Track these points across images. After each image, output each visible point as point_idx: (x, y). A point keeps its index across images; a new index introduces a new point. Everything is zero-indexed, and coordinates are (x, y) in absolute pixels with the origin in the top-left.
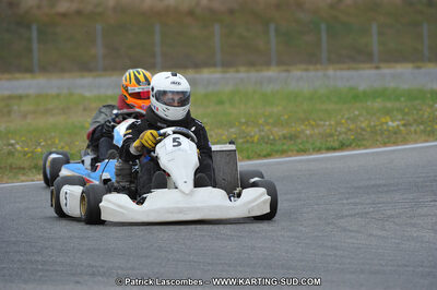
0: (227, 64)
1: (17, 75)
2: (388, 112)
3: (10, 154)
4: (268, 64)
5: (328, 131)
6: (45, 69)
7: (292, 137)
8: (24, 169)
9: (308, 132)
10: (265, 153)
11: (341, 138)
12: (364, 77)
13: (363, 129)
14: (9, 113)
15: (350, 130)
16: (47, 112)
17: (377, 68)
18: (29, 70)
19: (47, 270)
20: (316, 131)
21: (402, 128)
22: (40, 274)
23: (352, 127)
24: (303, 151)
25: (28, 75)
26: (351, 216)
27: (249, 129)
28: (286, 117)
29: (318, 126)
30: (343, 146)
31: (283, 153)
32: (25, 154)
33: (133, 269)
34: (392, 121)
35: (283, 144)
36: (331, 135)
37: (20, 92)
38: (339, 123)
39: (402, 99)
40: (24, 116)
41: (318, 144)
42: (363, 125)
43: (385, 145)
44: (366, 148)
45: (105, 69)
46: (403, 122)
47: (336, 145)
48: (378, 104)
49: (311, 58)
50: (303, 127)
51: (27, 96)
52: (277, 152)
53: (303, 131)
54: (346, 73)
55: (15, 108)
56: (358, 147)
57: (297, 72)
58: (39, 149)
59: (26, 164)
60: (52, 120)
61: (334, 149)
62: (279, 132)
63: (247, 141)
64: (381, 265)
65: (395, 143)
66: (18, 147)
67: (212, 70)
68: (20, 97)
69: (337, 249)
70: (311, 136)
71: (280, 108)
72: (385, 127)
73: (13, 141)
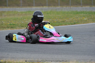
0: (49, 5)
1: (4, 7)
2: (84, 16)
3: (2, 24)
4: (58, 5)
5: (71, 20)
6: (9, 6)
7: (63, 22)
8: (5, 27)
9: (67, 20)
10: (57, 25)
11: (74, 22)
12: (79, 9)
13: (79, 20)
14: (2, 15)
15: (76, 20)
16: (10, 15)
17: (82, 7)
18: (6, 6)
19: (11, 50)
20: (69, 20)
21: (87, 20)
22: (9, 50)
23: (76, 19)
24: (66, 25)
25: (6, 7)
26: (76, 39)
27: (54, 20)
28: (62, 17)
29: (69, 19)
30: (75, 24)
31: (62, 25)
32: (5, 24)
33: (29, 50)
34: (85, 18)
35: (62, 23)
36: (72, 21)
37: (4, 11)
38: (74, 19)
39: (88, 13)
40: (5, 16)
41: (69, 23)
42: (79, 19)
43: (84, 23)
44: (80, 24)
45: (22, 6)
46: (88, 19)
47: (73, 23)
48: (82, 14)
49: (67, 4)
50: (66, 19)
51: (6, 12)
52: (60, 25)
53: (66, 20)
54: (75, 8)
55: (3, 14)
56: (78, 24)
57: (64, 7)
58: (8, 23)
59: (6, 26)
60: (11, 17)
61: (73, 24)
62: (60, 20)
63: (54, 22)
64: (83, 50)
65: (86, 23)
66: (4, 23)
67: (46, 6)
68: (4, 12)
69: (74, 46)
70: (68, 21)
71: (61, 15)
72: (84, 20)
73: (3, 21)
